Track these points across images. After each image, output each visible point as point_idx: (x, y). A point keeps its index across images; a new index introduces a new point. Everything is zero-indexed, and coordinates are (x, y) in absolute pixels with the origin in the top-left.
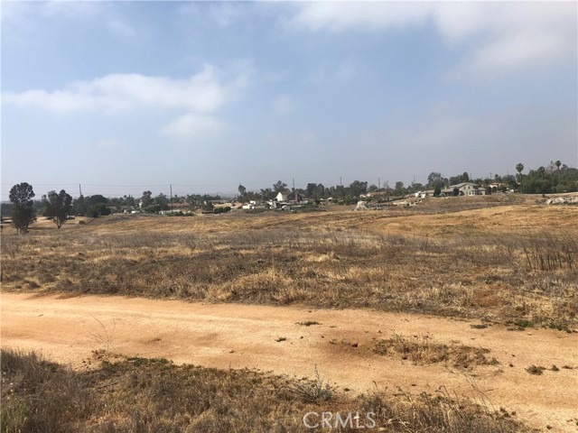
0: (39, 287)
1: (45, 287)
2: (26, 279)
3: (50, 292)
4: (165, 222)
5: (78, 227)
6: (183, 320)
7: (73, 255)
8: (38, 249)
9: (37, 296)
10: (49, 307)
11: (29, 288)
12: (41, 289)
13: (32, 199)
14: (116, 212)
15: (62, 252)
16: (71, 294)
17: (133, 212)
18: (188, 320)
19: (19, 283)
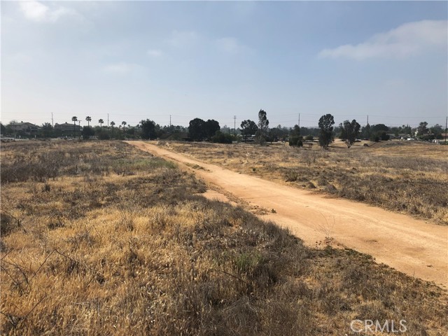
0: (315, 187)
1: (319, 188)
2: (311, 181)
3: (320, 192)
4: (435, 150)
5: (362, 148)
6: (402, 231)
7: (348, 169)
8: (327, 162)
9: (312, 194)
10: (315, 202)
11: (309, 187)
12: (316, 190)
13: (332, 125)
14: (395, 138)
15: (342, 165)
16: (332, 196)
17: (409, 139)
18: (406, 232)
19: (305, 183)
